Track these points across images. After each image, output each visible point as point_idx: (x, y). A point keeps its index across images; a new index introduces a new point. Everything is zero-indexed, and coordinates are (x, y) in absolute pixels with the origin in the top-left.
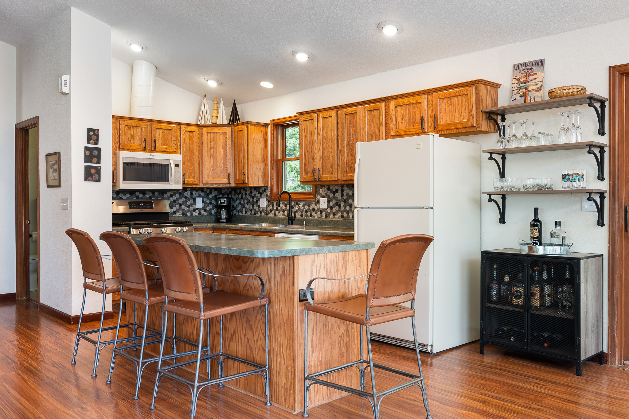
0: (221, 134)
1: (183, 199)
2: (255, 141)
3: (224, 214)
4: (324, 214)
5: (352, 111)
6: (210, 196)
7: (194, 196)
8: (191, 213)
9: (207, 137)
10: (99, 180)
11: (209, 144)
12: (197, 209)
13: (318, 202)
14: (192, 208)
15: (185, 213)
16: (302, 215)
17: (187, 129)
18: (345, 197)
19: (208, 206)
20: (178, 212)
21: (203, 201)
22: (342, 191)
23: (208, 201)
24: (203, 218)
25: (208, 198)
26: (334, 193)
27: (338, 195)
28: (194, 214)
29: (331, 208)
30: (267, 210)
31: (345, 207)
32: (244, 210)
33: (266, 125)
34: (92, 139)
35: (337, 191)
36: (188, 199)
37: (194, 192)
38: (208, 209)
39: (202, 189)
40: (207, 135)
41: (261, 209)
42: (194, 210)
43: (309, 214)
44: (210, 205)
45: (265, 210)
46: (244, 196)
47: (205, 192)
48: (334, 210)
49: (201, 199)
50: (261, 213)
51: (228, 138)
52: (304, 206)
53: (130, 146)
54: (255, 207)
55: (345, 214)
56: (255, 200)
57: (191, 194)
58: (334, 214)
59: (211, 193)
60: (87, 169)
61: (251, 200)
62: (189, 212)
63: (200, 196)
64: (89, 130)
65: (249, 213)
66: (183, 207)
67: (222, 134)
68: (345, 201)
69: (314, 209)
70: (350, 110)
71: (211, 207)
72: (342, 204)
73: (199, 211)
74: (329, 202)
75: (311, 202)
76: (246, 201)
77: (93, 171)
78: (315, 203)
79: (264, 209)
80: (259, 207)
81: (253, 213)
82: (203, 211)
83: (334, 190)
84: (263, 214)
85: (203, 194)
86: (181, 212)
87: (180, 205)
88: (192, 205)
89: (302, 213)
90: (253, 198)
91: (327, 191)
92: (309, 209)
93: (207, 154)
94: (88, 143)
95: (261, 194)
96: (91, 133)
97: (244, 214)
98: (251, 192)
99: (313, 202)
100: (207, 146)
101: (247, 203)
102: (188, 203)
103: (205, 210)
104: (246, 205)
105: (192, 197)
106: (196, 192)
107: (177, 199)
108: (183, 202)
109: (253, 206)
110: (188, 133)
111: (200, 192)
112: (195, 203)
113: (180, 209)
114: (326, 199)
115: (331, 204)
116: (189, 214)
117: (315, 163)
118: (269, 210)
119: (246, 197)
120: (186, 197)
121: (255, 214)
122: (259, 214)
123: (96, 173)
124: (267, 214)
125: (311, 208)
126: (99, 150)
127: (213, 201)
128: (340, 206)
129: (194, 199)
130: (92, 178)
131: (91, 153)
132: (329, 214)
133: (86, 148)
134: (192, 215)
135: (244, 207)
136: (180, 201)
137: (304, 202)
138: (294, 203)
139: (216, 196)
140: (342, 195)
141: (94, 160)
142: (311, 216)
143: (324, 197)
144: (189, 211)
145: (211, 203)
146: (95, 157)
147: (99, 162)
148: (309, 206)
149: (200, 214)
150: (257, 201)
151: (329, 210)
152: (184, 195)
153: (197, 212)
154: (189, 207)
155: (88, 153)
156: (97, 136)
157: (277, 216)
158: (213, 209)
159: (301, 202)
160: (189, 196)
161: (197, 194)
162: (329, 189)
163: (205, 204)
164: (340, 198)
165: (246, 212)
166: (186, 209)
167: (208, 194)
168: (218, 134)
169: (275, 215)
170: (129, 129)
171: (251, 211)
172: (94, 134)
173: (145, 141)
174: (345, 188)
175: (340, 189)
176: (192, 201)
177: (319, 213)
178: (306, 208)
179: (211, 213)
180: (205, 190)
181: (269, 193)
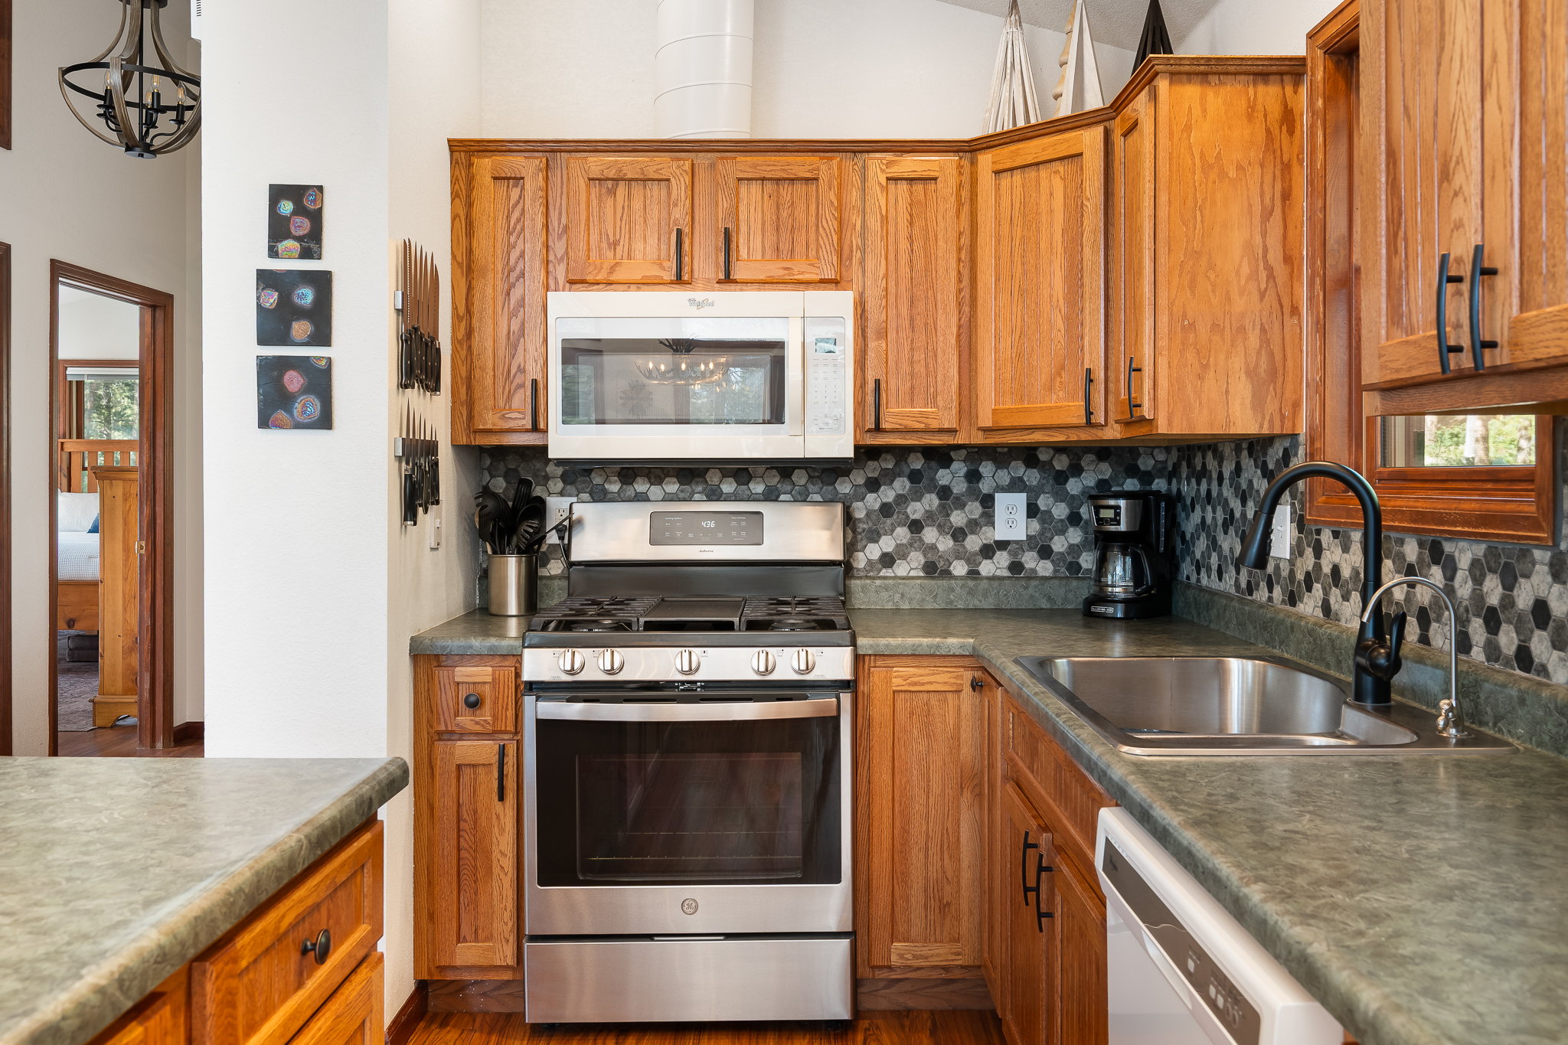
0: (1057, 172)
1: (931, 501)
3: (1119, 576)
6: (1074, 486)
7: (985, 487)
8: (970, 560)
9: (998, 196)
10: (325, 422)
11: (1005, 230)
12: (1002, 545)
14: (973, 543)
15: (941, 564)
17: (896, 171)
19: (1062, 532)
20: (904, 557)
21: (1032, 511)
23: (1060, 511)
24: (1026, 588)
25: (1061, 496)
28: (986, 568)
30: (1291, 573)
32: (1214, 561)
33: (1291, 70)
34: (288, 236)
36: (957, 498)
37: (986, 469)
38: (1059, 545)
39: (1029, 455)
40: (998, 188)
41: (1270, 566)
42: (988, 551)
43: (1508, 639)
44: (1071, 530)
45: (1285, 571)
46: (1215, 490)
47: (1044, 467)
49: (1020, 499)
50: (1270, 584)
51: (1086, 184)
52: (1477, 571)
53: (612, 270)
56: (1249, 510)
57: (974, 476)
59: (1076, 470)
60: (270, 372)
61: (1238, 509)
62: (958, 558)
63: (1016, 485)
64: (278, 193)
65: (1230, 580)
66: (930, 535)
67: (1059, 167)
69: (1541, 611)
71: (1075, 536)
73: (1014, 554)
75: (1525, 554)
76: (1220, 516)
77: (293, 381)
78: (1551, 565)
79: (1281, 565)
82: (1034, 554)
84: (1277, 592)
85: (1033, 477)
86: (917, 559)
87: (916, 527)
88: (974, 526)
89: (1462, 622)
90: (1244, 499)
92: (1508, 602)
93: (997, 280)
94: (273, 253)
95: (1274, 480)
96: (286, 207)
98: (1238, 469)
99: (1538, 554)
100: (998, 241)
101: (1225, 527)
102: (958, 518)
103: (1045, 552)
104: (1220, 536)
105: (973, 493)
106: (998, 467)
107: (901, 500)
108: (930, 516)
110: (903, 186)
111: (1019, 469)
112: (989, 518)
113: (916, 543)
116: (959, 569)
118: (1300, 576)
119: (1220, 493)
120: (944, 493)
121: (1248, 589)
123: (307, 390)
124: (1291, 599)
125: (1524, 598)
126: (322, 282)
127: (1085, 511)
129: (988, 501)
130: (289, 411)
131: (285, 301)
133: (266, 279)
134: (973, 574)
135: (1215, 545)
136: (916, 510)
137: (1480, 549)
138: (1421, 545)
139: (1102, 484)
141: (301, 328)
142: (1524, 658)
144: (960, 554)
145: (1074, 519)
146: (301, 313)
147: (322, 336)
148: (1510, 580)
149: (1016, 567)
152: (933, 480)
153: (1003, 559)
154: (958, 535)
155: (271, 299)
156: (316, 218)
157: (1336, 618)
158: (1084, 546)
159: (1462, 544)
160: (959, 487)
161: (1004, 477)
163: (1042, 522)
165: (1220, 573)
166: (945, 544)
167: (1061, 478)
168: (1043, 173)
169: (1326, 608)
170: (612, 192)
171: (1238, 566)
172: (300, 210)
176: (974, 509)
178: (1493, 589)
179: (1074, 568)
180: (1043, 456)
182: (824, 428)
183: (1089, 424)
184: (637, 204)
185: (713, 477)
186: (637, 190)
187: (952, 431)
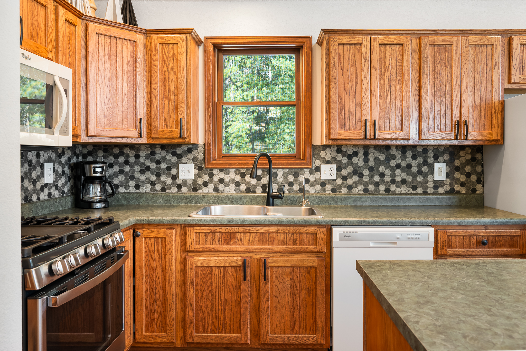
0: (124, 44)
1: (27, 167)
3: (96, 194)
4: (328, 188)
5: (444, 41)
6: (63, 160)
7: (41, 160)
8: (38, 194)
9: (98, 44)
11: (102, 58)
12: (46, 185)
13: (318, 169)
14: (38, 186)
15: (29, 197)
18: (371, 163)
19: (61, 178)
21: (54, 170)
22: (366, 154)
23: (60, 170)
24: (56, 203)
25: (60, 164)
26: (350, 157)
27: (359, 161)
28: (42, 196)
29: (345, 178)
30: (195, 182)
31: (371, 177)
32: (132, 183)
35: (356, 154)
36: (34, 165)
37: (41, 152)
38: (60, 184)
40: (98, 40)
41: (179, 182)
42: (42, 189)
43: (296, 187)
44: (63, 177)
45: (190, 182)
46: (132, 160)
48: (350, 181)
49: (51, 164)
50: (179, 187)
51: (138, 53)
54: (163, 178)
55: (371, 187)
56: (164, 166)
57: (38, 156)
58: (350, 188)
59: (63, 153)
61: (153, 166)
62: (34, 193)
63: (49, 160)
65: (146, 189)
68: (371, 169)
69: (307, 181)
70: (439, 39)
71: (64, 180)
72: (366, 172)
73: (49, 189)
74: (339, 169)
75: (301, 170)
76: (137, 168)
78: (310, 172)
79: (188, 181)
80: (174, 177)
81: (158, 187)
82: (54, 188)
83: (350, 152)
84: (184, 189)
85: (53, 158)
88: (38, 178)
90: (158, 163)
91: (334, 154)
92: (296, 180)
95: (180, 157)
97: (132, 189)
98: (153, 153)
99: (305, 170)
101: (142, 172)
102: (34, 175)
103: (57, 187)
104: (137, 175)
105: (38, 163)
106: (45, 152)
108: (26, 174)
109: (158, 175)
111: (50, 153)
112: (43, 174)
114: (334, 166)
115: (344, 172)
116: (34, 198)
118: (200, 183)
119: (137, 162)
120: (30, 163)
121: (163, 189)
122: (174, 190)
124: (195, 190)
125: (301, 178)
127: (66, 170)
128: (361, 176)
129: (42, 166)
132: (340, 187)
134: (38, 199)
135: (132, 178)
137: (286, 171)
138: (263, 171)
140: (366, 160)
142: (302, 190)
143: (328, 162)
144: (35, 191)
145: (64, 173)
148: (296, 175)
149: (50, 194)
150: (169, 169)
151: (340, 181)
152: (27, 157)
153: (46, 191)
154: (34, 182)
157: (223, 192)
158: (66, 183)
159: (279, 170)
160: (34, 161)
161: (46, 158)
162: (339, 150)
163: (56, 175)
164: (361, 163)
165: (137, 187)
166: (31, 187)
167: (60, 156)
168: (119, 42)
169: (216, 190)
171: (153, 184)
174: (371, 151)
175: (361, 151)
176: (39, 170)
177: (318, 187)
178: (291, 178)
179: (64, 193)
181: (200, 156)
182: (63, 132)
183: (140, 137)
187: (78, 136)
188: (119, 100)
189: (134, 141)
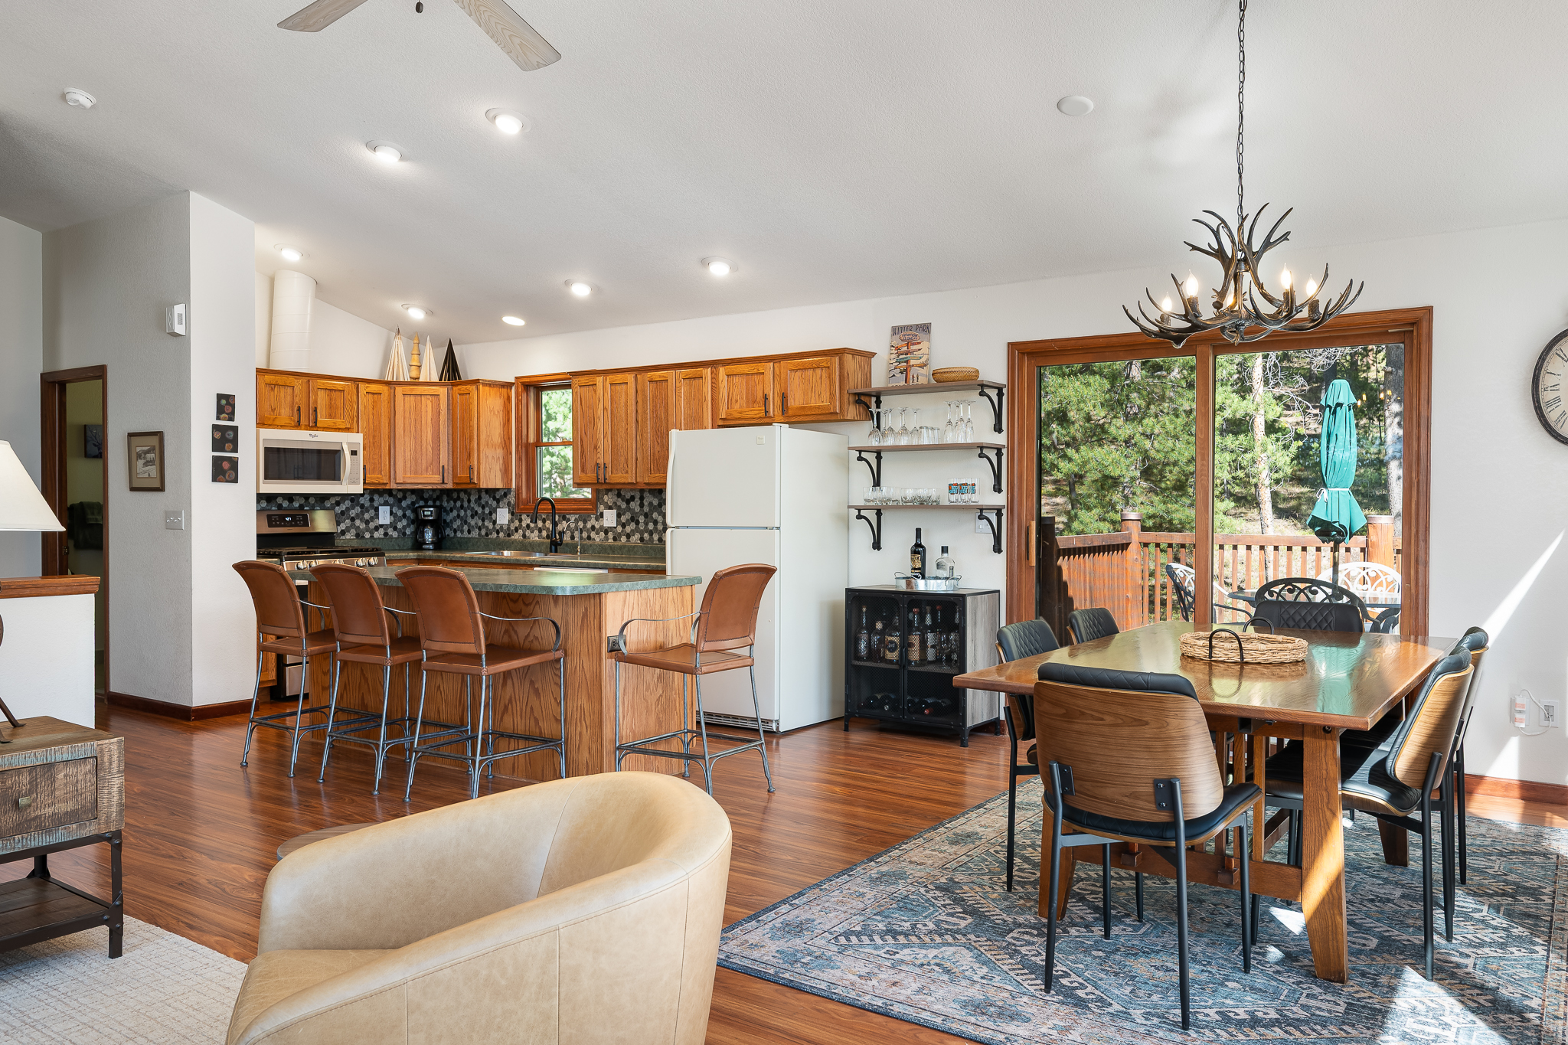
0: (428, 399)
1: (358, 509)
2: (491, 411)
3: (429, 536)
4: (610, 535)
5: (660, 377)
6: (404, 504)
7: (376, 504)
8: (372, 533)
9: (404, 403)
10: (235, 481)
11: (407, 415)
12: (381, 526)
13: (602, 515)
14: (372, 525)
15: (361, 534)
16: (573, 537)
17: (369, 390)
18: (646, 509)
19: (400, 521)
20: (349, 531)
21: (391, 513)
22: (642, 498)
23: (400, 513)
24: (391, 542)
25: (400, 507)
26: (628, 502)
27: (635, 505)
28: (376, 535)
29: (624, 526)
30: (509, 528)
31: (646, 524)
32: (466, 528)
33: (509, 385)
34: (224, 412)
35: (633, 498)
36: (367, 509)
37: (376, 497)
38: (399, 526)
39: (390, 492)
40: (404, 400)
41: (498, 527)
42: (377, 528)
43: (585, 535)
44: (403, 520)
45: (505, 528)
46: (466, 504)
47: (395, 497)
48: (628, 529)
49: (388, 508)
50: (498, 533)
51: (441, 406)
52: (576, 521)
53: (274, 419)
54: (486, 523)
55: (646, 536)
56: (487, 511)
57: (372, 500)
58: (628, 536)
59: (405, 498)
60: (217, 462)
61: (480, 511)
63: (386, 504)
64: (220, 397)
65: (475, 534)
66: (357, 522)
67: (429, 397)
68: (646, 516)
69: (593, 528)
70: (656, 375)
71: (404, 522)
72: (642, 519)
73: (385, 529)
74: (619, 516)
75: (589, 516)
76: (469, 513)
77: (226, 465)
78: (595, 518)
79: (504, 526)
80: (494, 522)
81: (483, 532)
82: (392, 529)
83: (628, 496)
84: (501, 535)
85: (391, 500)
86: (353, 531)
87: (353, 519)
88: (372, 519)
89: (572, 533)
90: (483, 507)
91: (615, 498)
92: (585, 527)
93: (404, 431)
94: (218, 418)
95: (498, 501)
96: (223, 402)
97: (466, 534)
98: (480, 498)
99: (592, 516)
100: (404, 418)
101: (472, 517)
102: (367, 516)
103: (395, 529)
104: (469, 520)
105: (372, 506)
106: (381, 497)
107: (348, 509)
108: (357, 515)
109: (483, 520)
110: (371, 395)
111: (387, 497)
112: (377, 515)
113: (353, 526)
114: (614, 512)
115: (623, 519)
116: (367, 535)
117: (599, 455)
118: (513, 528)
119: (469, 507)
120: (362, 506)
121: (487, 535)
122: (494, 535)
123: (230, 469)
124: (509, 535)
125: (589, 525)
126: (235, 429)
127: (409, 513)
128: (637, 523)
129: (377, 510)
130: (224, 477)
131: (223, 436)
132: (620, 535)
133: (215, 427)
134: (372, 537)
135: (466, 522)
136: (353, 513)
137: (577, 516)
138: (560, 516)
139: (413, 503)
140: (642, 505)
141: (228, 446)
142: (589, 538)
143: (610, 508)
144: (367, 530)
145: (404, 516)
146: (229, 441)
147: (235, 450)
148: (585, 522)
149: (386, 534)
150: (491, 513)
151: (619, 529)
152: (358, 502)
153: (381, 531)
154: (367, 522)
155: (218, 435)
156: (233, 406)
157: (529, 538)
158: (408, 525)
159: (572, 515)
160: (367, 504)
161: (382, 500)
162: (619, 495)
163: (394, 517)
164: (637, 509)
165: (469, 532)
166: (363, 526)
167: (400, 501)
168: (423, 398)
169: (524, 536)
170: (273, 389)
171: (480, 529)
172: (228, 403)
173: (299, 409)
174: (646, 495)
175: (638, 495)
176: (372, 512)
177: (602, 534)
178: (581, 525)
179: (404, 534)
180: (394, 493)
181: (513, 500)
182: (353, 482)
183: (443, 483)
184: (282, 395)
185: (279, 500)
186: (282, 390)
187: (386, 484)
188: (424, 450)
189: (439, 487)
